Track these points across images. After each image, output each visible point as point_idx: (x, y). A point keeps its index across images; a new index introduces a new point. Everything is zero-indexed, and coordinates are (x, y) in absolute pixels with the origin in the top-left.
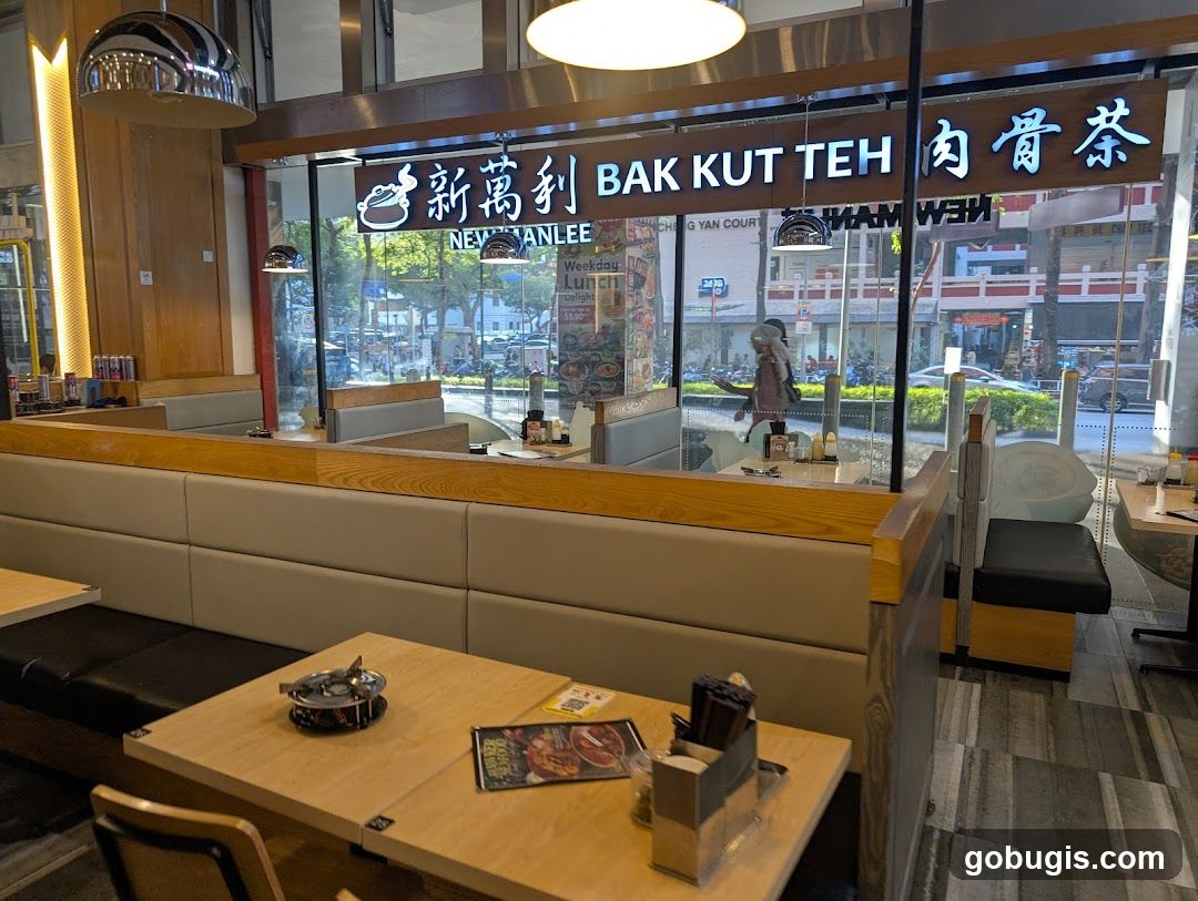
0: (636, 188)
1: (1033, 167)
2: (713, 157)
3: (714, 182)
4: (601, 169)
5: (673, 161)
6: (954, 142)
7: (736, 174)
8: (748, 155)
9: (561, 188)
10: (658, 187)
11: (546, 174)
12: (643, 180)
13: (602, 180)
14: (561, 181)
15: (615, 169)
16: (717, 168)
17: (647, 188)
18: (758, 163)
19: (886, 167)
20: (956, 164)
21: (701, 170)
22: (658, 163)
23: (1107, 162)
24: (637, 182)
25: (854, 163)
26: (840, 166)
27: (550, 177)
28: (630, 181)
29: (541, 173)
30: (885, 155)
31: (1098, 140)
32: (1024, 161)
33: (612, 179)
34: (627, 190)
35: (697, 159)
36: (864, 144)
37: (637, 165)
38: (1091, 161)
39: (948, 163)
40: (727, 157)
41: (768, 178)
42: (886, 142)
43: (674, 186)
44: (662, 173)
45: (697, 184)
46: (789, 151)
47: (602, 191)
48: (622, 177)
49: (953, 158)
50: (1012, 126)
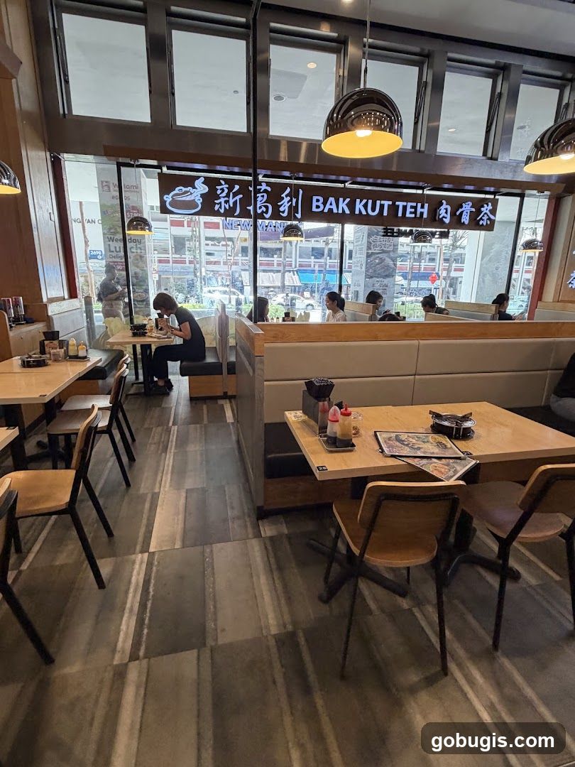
0: (331, 210)
1: (467, 222)
2: (364, 201)
3: (364, 213)
4: (315, 198)
5: (348, 200)
6: (446, 209)
7: (373, 210)
8: (378, 202)
9: (294, 205)
10: (340, 211)
11: (286, 196)
12: (334, 207)
13: (315, 204)
14: (294, 200)
15: (321, 199)
16: (365, 206)
17: (335, 211)
18: (382, 206)
19: (425, 216)
20: (446, 218)
21: (359, 206)
22: (341, 200)
23: (485, 224)
24: (331, 207)
25: (415, 213)
26: (411, 213)
27: (289, 198)
28: (328, 206)
29: (283, 195)
30: (425, 211)
31: (483, 216)
32: (465, 220)
33: (320, 204)
34: (326, 210)
35: (358, 201)
36: (419, 205)
37: (332, 199)
38: (481, 223)
39: (444, 217)
40: (370, 202)
41: (385, 213)
42: (426, 205)
43: (347, 211)
44: (343, 205)
45: (357, 212)
46: (394, 203)
47: (314, 209)
48: (325, 204)
49: (445, 215)
50: (462, 207)
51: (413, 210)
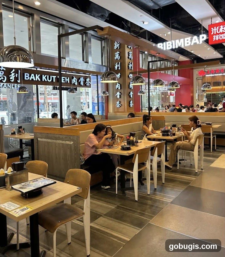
1: (82, 85)
2: (46, 76)
3: (46, 80)
4: (26, 74)
5: (39, 75)
6: (75, 80)
7: (49, 79)
8: (51, 76)
9: (17, 76)
10: (37, 80)
12: (34, 78)
13: (26, 76)
16: (46, 78)
17: (34, 80)
18: (53, 78)
19: (69, 82)
20: (75, 83)
21: (44, 78)
22: (36, 75)
23: (88, 85)
24: (33, 78)
26: (63, 81)
28: (31, 78)
29: (11, 72)
30: (68, 80)
31: (87, 82)
33: (28, 76)
34: (31, 79)
35: (43, 76)
36: (66, 78)
37: (33, 75)
40: (48, 76)
41: (54, 81)
42: (68, 78)
43: (39, 80)
44: (37, 77)
45: (43, 80)
46: (57, 77)
47: (26, 79)
48: (30, 76)
50: (80, 79)
51: (64, 80)
